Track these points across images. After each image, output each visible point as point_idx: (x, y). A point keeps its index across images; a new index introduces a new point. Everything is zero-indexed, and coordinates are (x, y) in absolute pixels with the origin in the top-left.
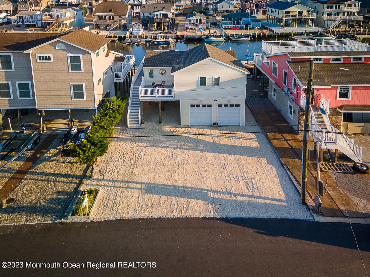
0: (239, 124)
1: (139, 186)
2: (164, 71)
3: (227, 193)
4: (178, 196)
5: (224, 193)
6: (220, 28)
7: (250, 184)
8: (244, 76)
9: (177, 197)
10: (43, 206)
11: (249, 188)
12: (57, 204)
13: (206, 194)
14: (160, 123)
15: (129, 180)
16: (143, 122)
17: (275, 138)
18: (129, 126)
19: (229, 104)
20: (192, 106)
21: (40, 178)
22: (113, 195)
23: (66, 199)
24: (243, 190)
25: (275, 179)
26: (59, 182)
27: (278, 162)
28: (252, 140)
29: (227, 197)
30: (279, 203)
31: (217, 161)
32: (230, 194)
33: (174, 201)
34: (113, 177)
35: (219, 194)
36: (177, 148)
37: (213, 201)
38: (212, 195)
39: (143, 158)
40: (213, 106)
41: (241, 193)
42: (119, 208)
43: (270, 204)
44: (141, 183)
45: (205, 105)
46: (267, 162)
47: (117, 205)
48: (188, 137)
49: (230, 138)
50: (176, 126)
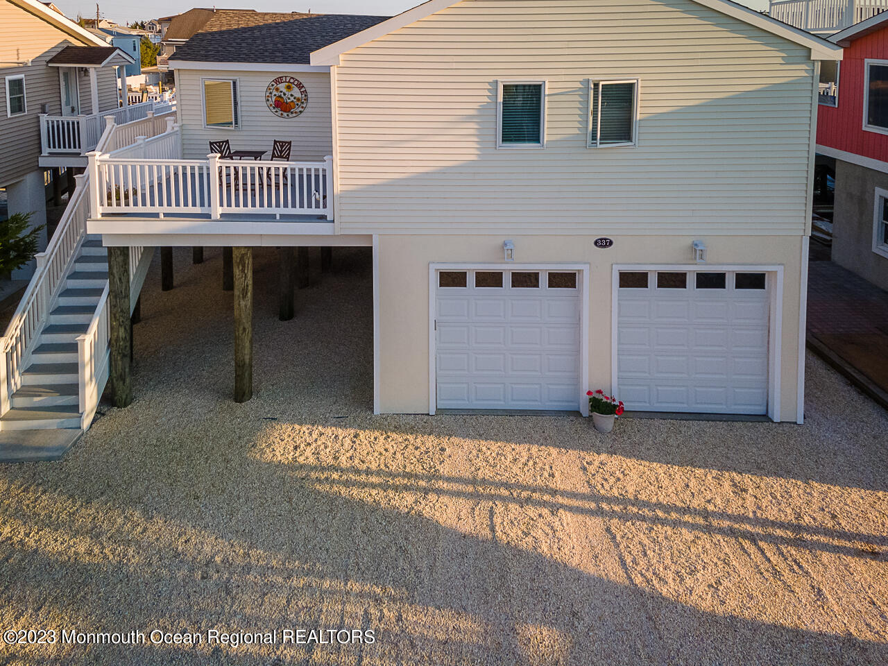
0: (759, 410)
2: (296, 92)
8: (799, 71)
14: (240, 394)
16: (121, 394)
19: (692, 270)
20: (451, 279)
40: (585, 282)
45: (536, 275)
48: (419, 523)
49: (753, 539)
50: (341, 422)
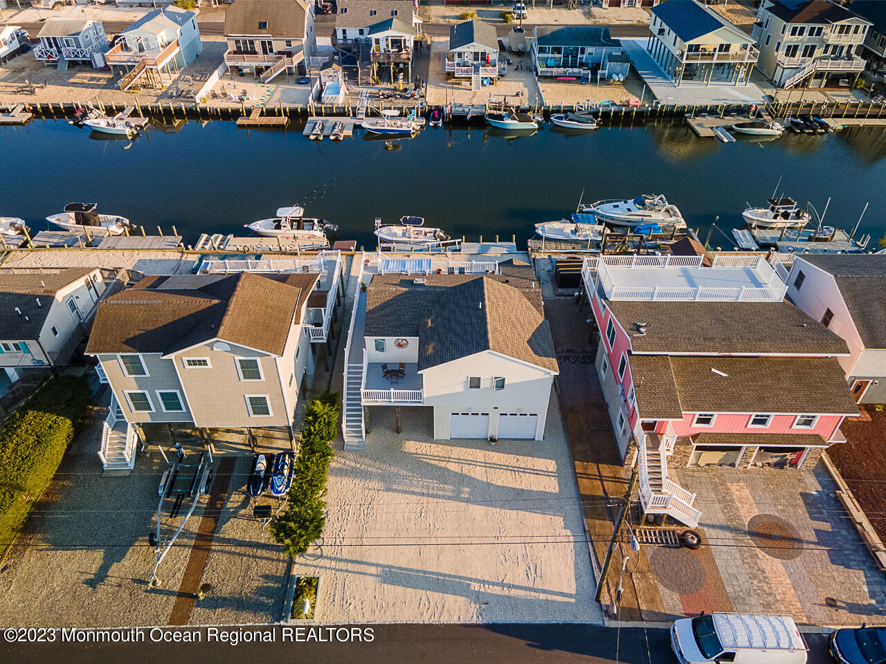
0: (532, 437)
1: (373, 570)
2: (405, 342)
3: (498, 584)
4: (429, 590)
5: (493, 584)
6: (531, 71)
7: (532, 568)
9: (428, 592)
10: (251, 599)
11: (529, 574)
12: (268, 596)
13: (469, 587)
14: (398, 433)
15: (359, 559)
17: (586, 474)
18: (345, 440)
19: (519, 413)
20: (455, 414)
21: (233, 549)
22: (340, 584)
23: (278, 588)
24: (521, 580)
25: (569, 557)
26: (262, 558)
27: (581, 523)
28: (550, 476)
29: (497, 590)
30: (567, 599)
31: (490, 525)
32: (502, 585)
33: (424, 598)
34: (335, 553)
35: (486, 586)
36: (428, 495)
37: (477, 597)
38: (475, 587)
39: (376, 516)
40: (490, 415)
41: (518, 584)
42: (350, 606)
43: (553, 602)
44: (377, 565)
45: (478, 413)
46: (565, 524)
47: (347, 602)
48: (447, 469)
49: (515, 471)
50: (426, 441)
